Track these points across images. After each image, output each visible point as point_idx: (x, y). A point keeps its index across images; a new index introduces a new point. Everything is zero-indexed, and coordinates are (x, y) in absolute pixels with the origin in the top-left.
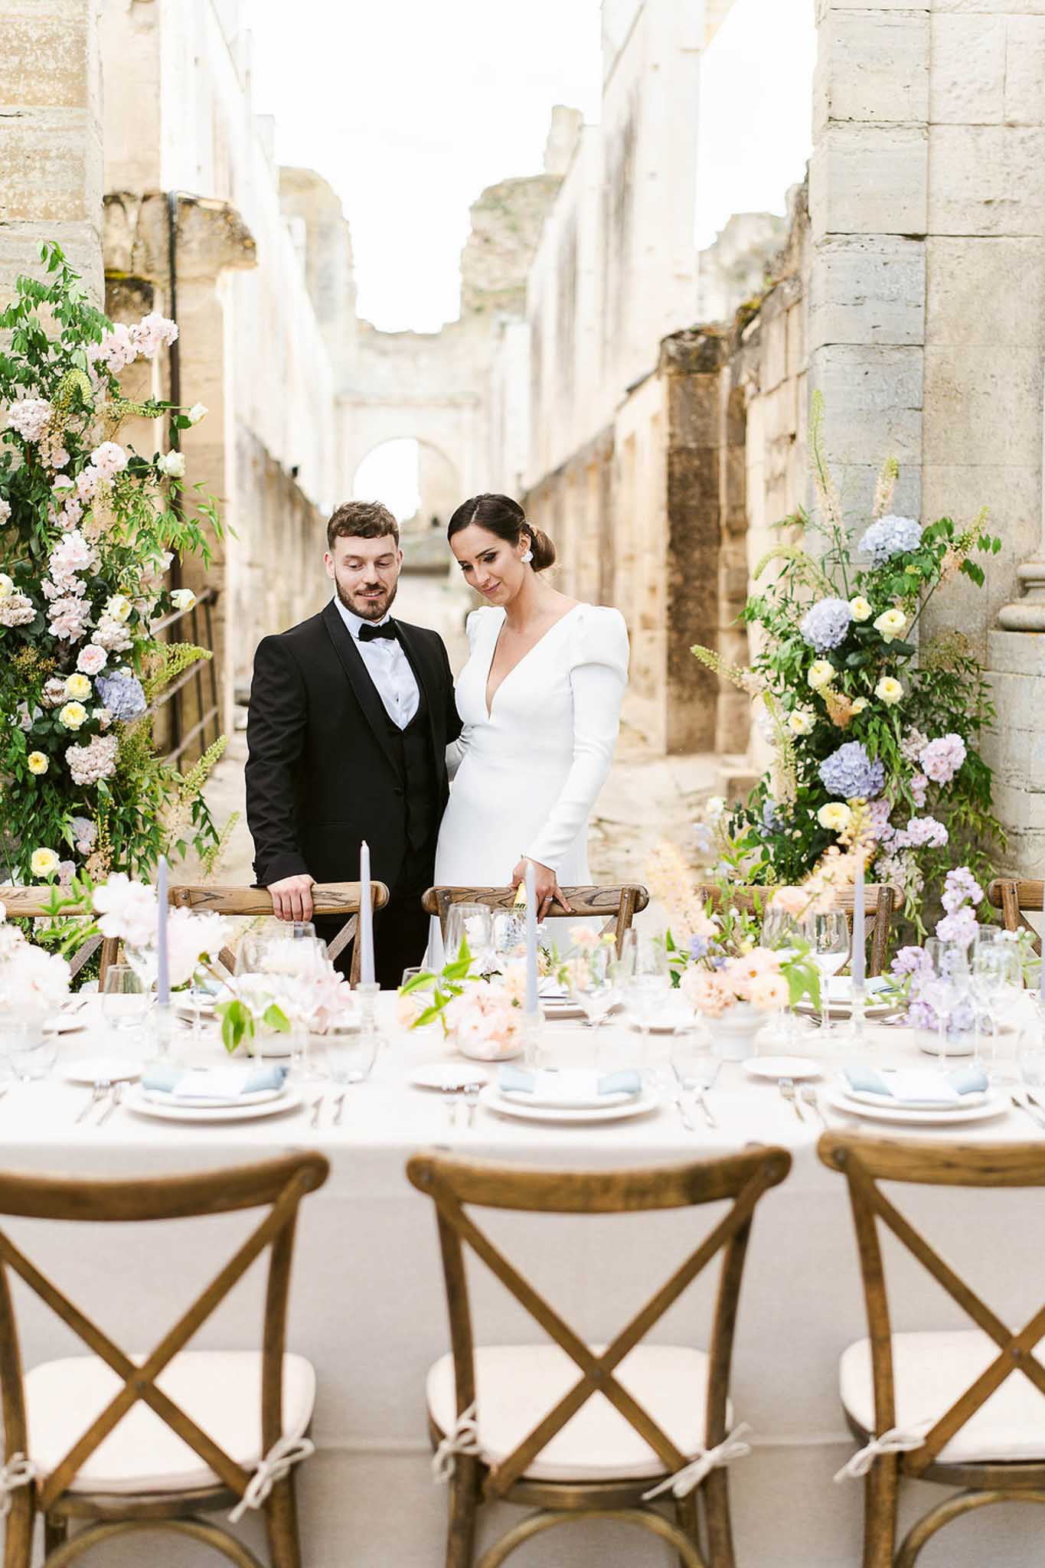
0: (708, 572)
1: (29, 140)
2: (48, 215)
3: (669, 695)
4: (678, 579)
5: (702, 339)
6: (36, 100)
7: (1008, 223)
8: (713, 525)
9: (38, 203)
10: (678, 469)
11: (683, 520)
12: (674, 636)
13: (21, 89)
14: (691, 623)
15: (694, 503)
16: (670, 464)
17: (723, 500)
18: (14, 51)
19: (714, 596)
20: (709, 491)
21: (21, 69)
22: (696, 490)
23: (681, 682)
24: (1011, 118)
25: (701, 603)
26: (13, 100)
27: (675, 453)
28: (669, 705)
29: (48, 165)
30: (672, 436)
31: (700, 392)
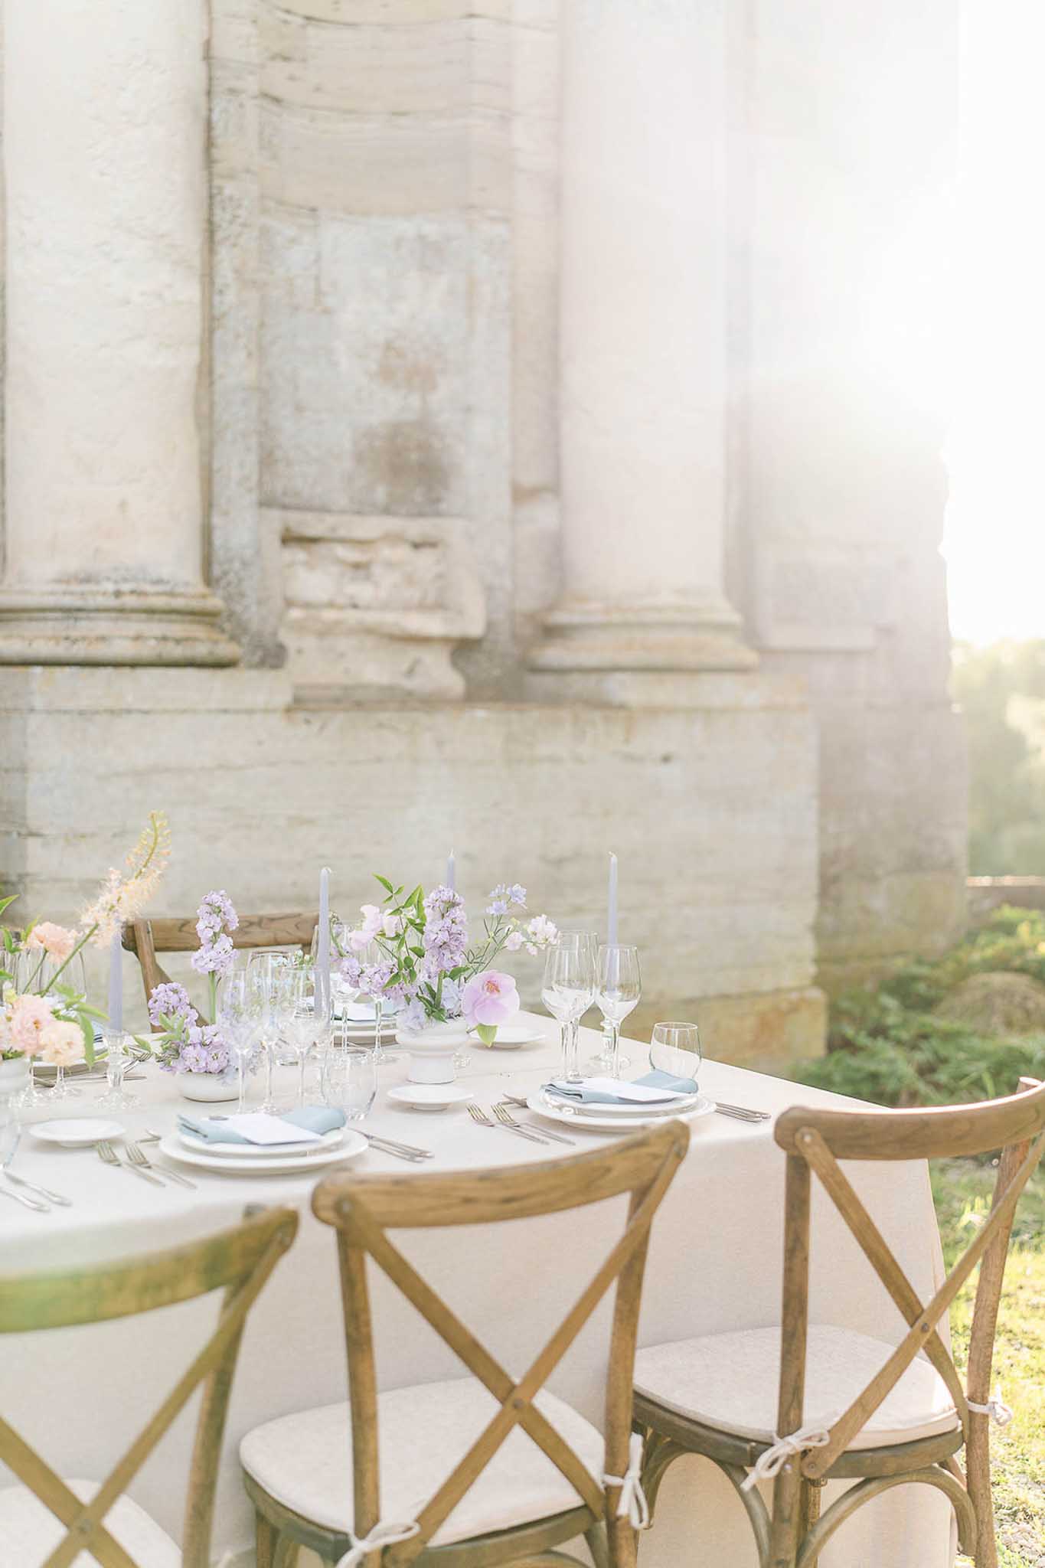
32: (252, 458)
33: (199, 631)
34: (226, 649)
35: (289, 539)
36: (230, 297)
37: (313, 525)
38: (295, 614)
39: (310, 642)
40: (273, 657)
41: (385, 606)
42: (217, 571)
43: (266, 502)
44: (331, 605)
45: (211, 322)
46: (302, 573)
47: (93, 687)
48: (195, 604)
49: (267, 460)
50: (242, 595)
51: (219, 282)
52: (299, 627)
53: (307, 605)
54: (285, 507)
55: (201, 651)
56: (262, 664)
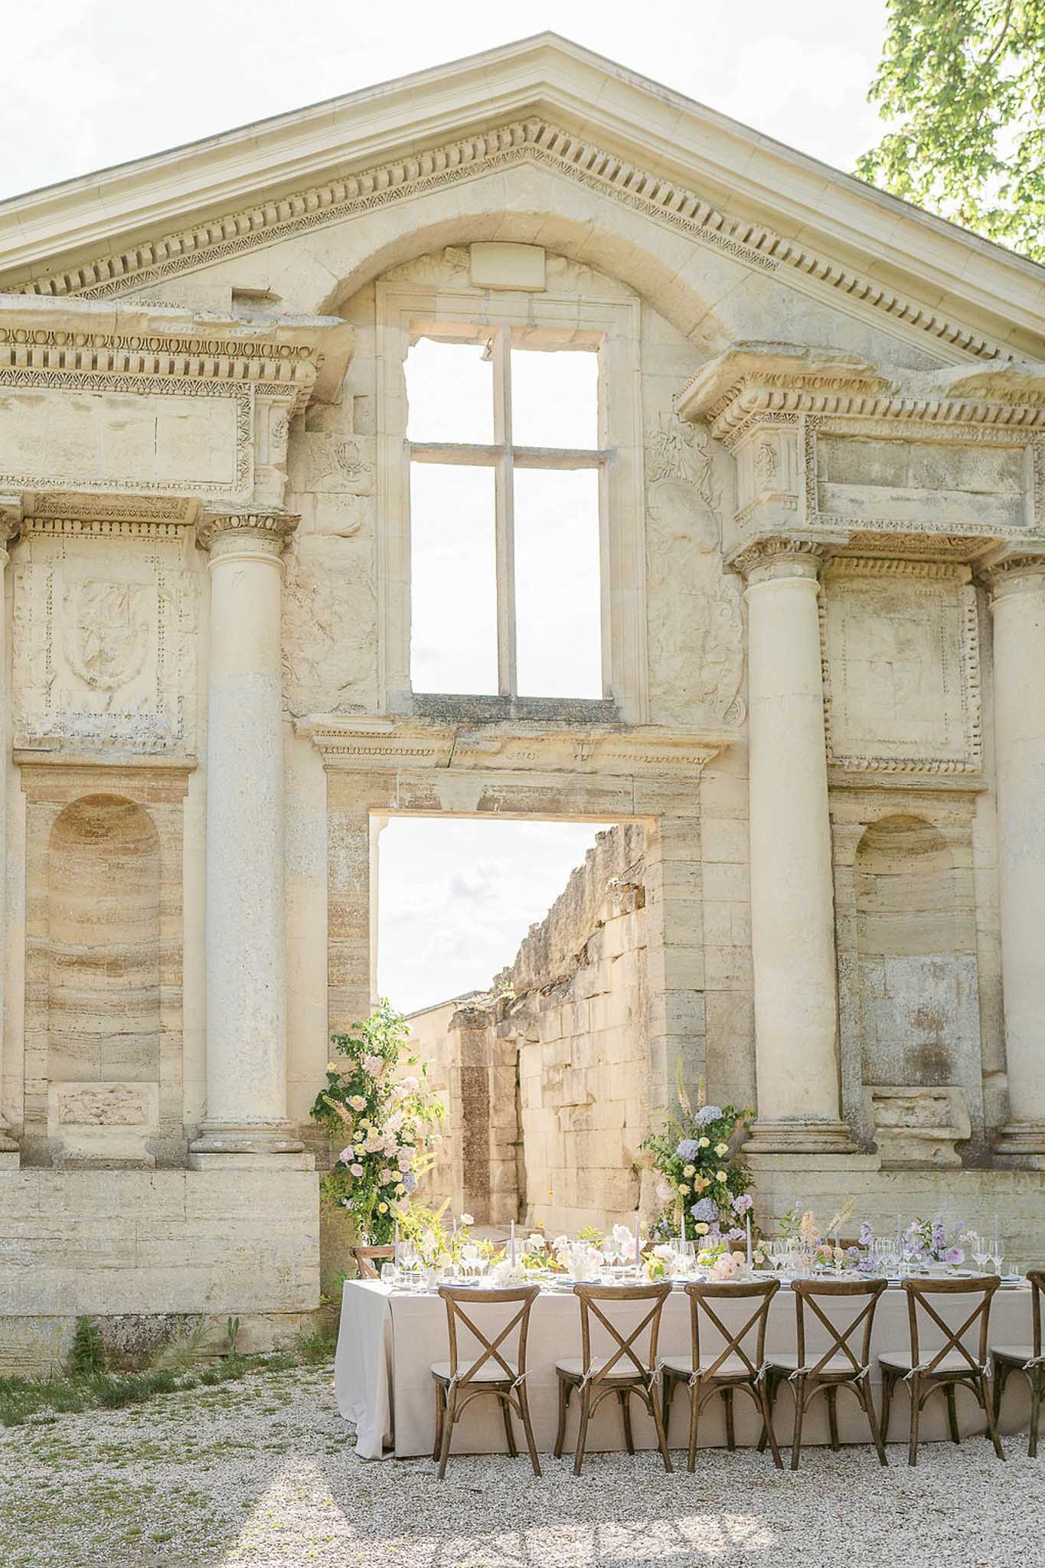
0: (483, 1130)
1: (346, 951)
2: (353, 982)
3: (465, 1194)
4: (468, 1134)
5: (476, 1013)
6: (349, 936)
7: (735, 985)
8: (485, 1106)
9: (349, 977)
10: (466, 1077)
11: (470, 1104)
12: (467, 1163)
13: (342, 931)
14: (475, 1157)
15: (475, 1095)
16: (463, 1075)
17: (491, 1093)
18: (340, 916)
19: (487, 1143)
20: (483, 1089)
21: (342, 923)
22: (477, 1088)
23: (471, 1187)
24: (735, 943)
25: (480, 1146)
26: (339, 936)
27: (465, 1070)
28: (465, 1199)
29: (354, 962)
30: (463, 1061)
31: (477, 1039)
32: (858, 1066)
33: (840, 1139)
34: (852, 1147)
35: (876, 1098)
36: (847, 999)
37: (885, 1091)
38: (880, 1130)
39: (887, 1142)
40: (871, 1149)
41: (922, 1126)
42: (845, 1113)
43: (865, 1084)
44: (897, 1126)
45: (839, 1011)
46: (883, 1112)
47: (797, 1162)
48: (838, 1128)
49: (865, 1064)
50: (856, 1123)
51: (841, 994)
52: (883, 1136)
53: (886, 1126)
54: (873, 1084)
55: (841, 1147)
56: (865, 1152)
